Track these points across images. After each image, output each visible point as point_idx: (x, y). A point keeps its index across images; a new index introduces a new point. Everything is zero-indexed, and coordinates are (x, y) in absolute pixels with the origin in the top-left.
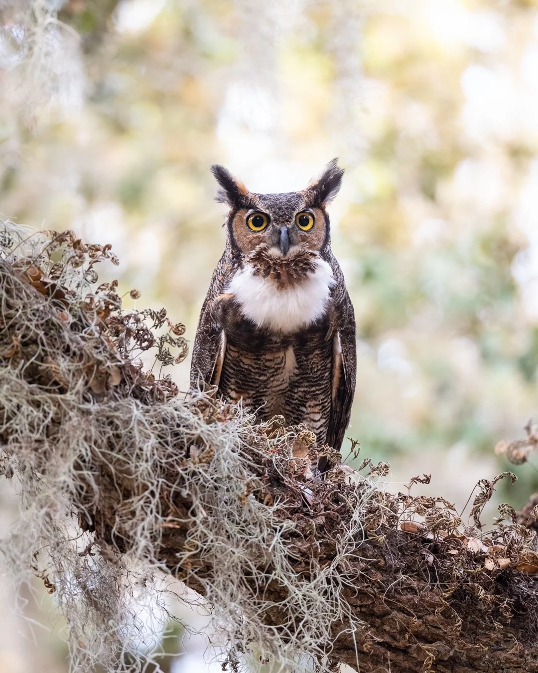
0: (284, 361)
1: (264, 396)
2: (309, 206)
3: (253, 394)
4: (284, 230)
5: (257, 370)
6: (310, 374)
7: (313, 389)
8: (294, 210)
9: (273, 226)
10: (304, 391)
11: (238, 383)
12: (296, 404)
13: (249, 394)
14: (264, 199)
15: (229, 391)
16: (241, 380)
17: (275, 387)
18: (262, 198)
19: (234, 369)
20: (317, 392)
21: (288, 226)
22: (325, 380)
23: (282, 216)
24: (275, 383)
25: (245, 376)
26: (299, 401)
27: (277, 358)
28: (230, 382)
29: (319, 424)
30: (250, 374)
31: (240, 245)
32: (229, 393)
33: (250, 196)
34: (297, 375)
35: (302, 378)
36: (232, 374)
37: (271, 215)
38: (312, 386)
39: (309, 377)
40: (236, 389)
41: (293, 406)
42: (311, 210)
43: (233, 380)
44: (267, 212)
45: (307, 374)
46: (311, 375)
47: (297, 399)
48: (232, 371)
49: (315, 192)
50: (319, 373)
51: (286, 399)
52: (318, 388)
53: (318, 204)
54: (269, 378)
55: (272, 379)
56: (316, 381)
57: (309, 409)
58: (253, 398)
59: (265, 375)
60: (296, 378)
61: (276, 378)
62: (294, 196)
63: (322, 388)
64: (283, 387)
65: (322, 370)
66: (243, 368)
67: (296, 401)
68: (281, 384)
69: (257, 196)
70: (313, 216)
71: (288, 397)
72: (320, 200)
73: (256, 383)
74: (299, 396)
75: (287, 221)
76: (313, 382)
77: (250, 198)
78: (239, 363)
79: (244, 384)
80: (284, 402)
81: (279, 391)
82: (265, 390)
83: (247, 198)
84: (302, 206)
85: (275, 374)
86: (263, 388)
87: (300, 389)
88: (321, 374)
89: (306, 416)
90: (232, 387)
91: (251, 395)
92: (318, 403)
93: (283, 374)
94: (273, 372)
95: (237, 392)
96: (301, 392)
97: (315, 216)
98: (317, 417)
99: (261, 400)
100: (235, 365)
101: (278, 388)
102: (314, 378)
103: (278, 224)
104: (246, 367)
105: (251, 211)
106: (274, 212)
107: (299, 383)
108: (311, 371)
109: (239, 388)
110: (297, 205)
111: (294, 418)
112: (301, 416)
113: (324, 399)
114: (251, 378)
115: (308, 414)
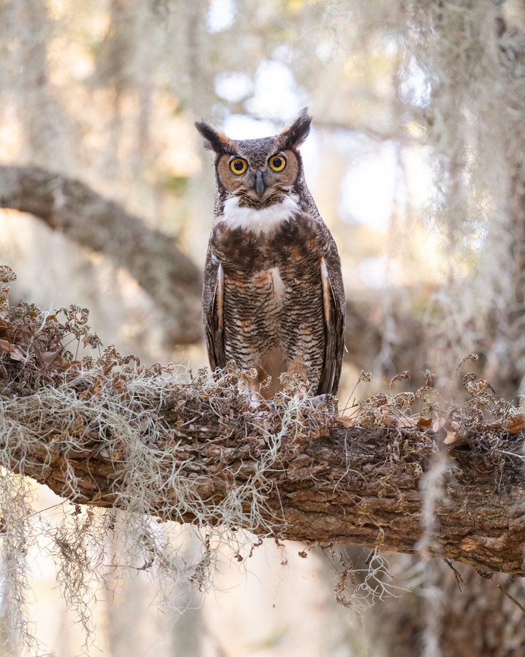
0: (272, 287)
1: (263, 320)
2: (281, 149)
3: (255, 320)
4: (259, 174)
5: (251, 298)
6: (299, 298)
7: (304, 312)
8: (266, 154)
9: (250, 171)
10: (297, 314)
11: (240, 312)
12: (290, 326)
13: (250, 320)
14: (243, 147)
15: (235, 320)
16: (241, 308)
17: (271, 311)
18: (242, 144)
19: (234, 300)
20: (307, 315)
21: (262, 170)
22: (314, 305)
23: (257, 162)
24: (271, 308)
25: (243, 304)
26: (293, 323)
27: (266, 284)
28: (234, 312)
29: (310, 345)
30: (247, 302)
31: (225, 186)
32: (235, 323)
33: (231, 143)
34: (289, 300)
35: (293, 302)
36: (234, 305)
37: (248, 160)
38: (303, 310)
39: (300, 301)
40: (240, 318)
41: (288, 328)
42: (282, 153)
43: (235, 310)
44: (245, 157)
45: (297, 298)
46: (301, 299)
47: (291, 322)
48: (232, 302)
49: (287, 137)
50: (308, 298)
51: (282, 322)
52: (308, 311)
53: (290, 147)
54: (263, 304)
55: (266, 304)
56: (306, 305)
57: (301, 331)
58: (256, 323)
59: (259, 301)
60: (289, 302)
61: (270, 302)
62: (268, 142)
63: (312, 312)
64: (278, 310)
65: (311, 295)
66: (240, 297)
67: (290, 324)
68: (276, 308)
69: (238, 144)
70: (285, 158)
71: (283, 321)
72: (291, 143)
73: (253, 309)
74: (293, 319)
75: (262, 165)
76: (303, 305)
77: (231, 145)
78: (236, 293)
79: (244, 312)
80: (280, 326)
81: (276, 314)
82: (263, 314)
83: (228, 145)
84: (274, 150)
85: (267, 299)
86: (261, 313)
87: (292, 312)
88: (309, 299)
89: (300, 337)
90: (237, 316)
91: (253, 321)
92: (309, 325)
93: (275, 299)
94: (266, 297)
95: (241, 321)
96: (294, 315)
97: (287, 158)
98: (309, 338)
99: (262, 324)
100: (233, 296)
101: (274, 312)
102: (304, 302)
103: (254, 169)
104: (243, 296)
105: (232, 157)
106: (251, 158)
107: (291, 306)
108: (301, 296)
109: (242, 316)
110: (269, 150)
111: (290, 339)
112: (296, 337)
113: (314, 322)
114: (249, 305)
115: (300, 335)
